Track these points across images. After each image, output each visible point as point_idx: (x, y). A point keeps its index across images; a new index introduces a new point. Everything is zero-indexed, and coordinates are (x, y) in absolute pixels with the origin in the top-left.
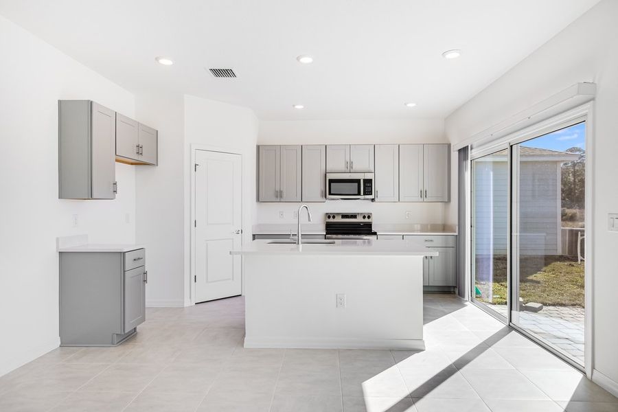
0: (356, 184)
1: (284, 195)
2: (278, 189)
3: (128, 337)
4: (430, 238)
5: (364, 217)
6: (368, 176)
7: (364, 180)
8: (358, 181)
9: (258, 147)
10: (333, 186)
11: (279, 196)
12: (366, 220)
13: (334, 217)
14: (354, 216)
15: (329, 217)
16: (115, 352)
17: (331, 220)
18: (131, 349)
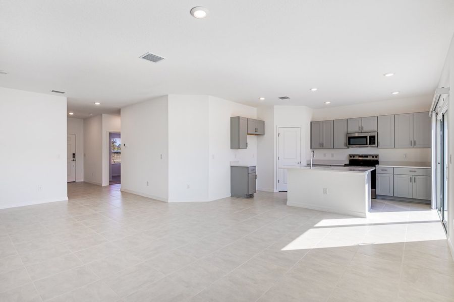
0: (365, 139)
1: (324, 145)
2: (321, 142)
3: (251, 196)
4: (413, 170)
5: (373, 157)
6: (372, 134)
7: (370, 136)
8: (366, 137)
9: (311, 123)
10: (352, 141)
11: (322, 146)
12: (375, 159)
13: (354, 157)
14: (367, 156)
15: (351, 157)
16: (245, 201)
17: (352, 158)
18: (250, 200)
